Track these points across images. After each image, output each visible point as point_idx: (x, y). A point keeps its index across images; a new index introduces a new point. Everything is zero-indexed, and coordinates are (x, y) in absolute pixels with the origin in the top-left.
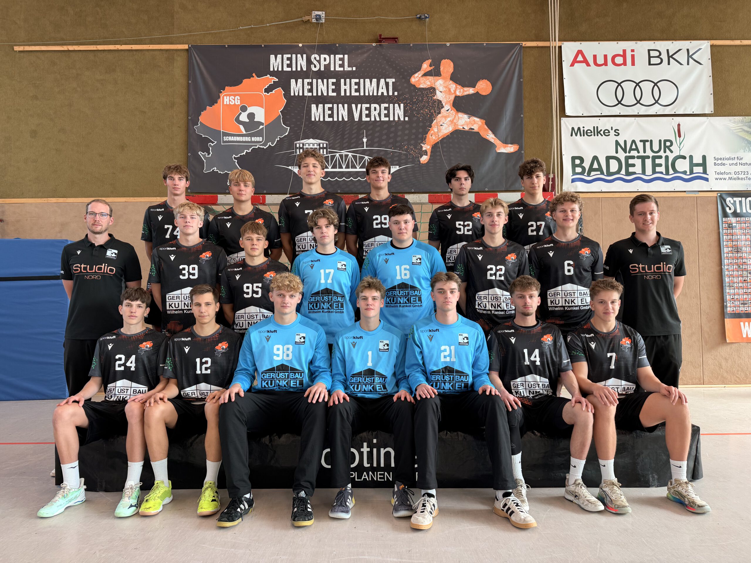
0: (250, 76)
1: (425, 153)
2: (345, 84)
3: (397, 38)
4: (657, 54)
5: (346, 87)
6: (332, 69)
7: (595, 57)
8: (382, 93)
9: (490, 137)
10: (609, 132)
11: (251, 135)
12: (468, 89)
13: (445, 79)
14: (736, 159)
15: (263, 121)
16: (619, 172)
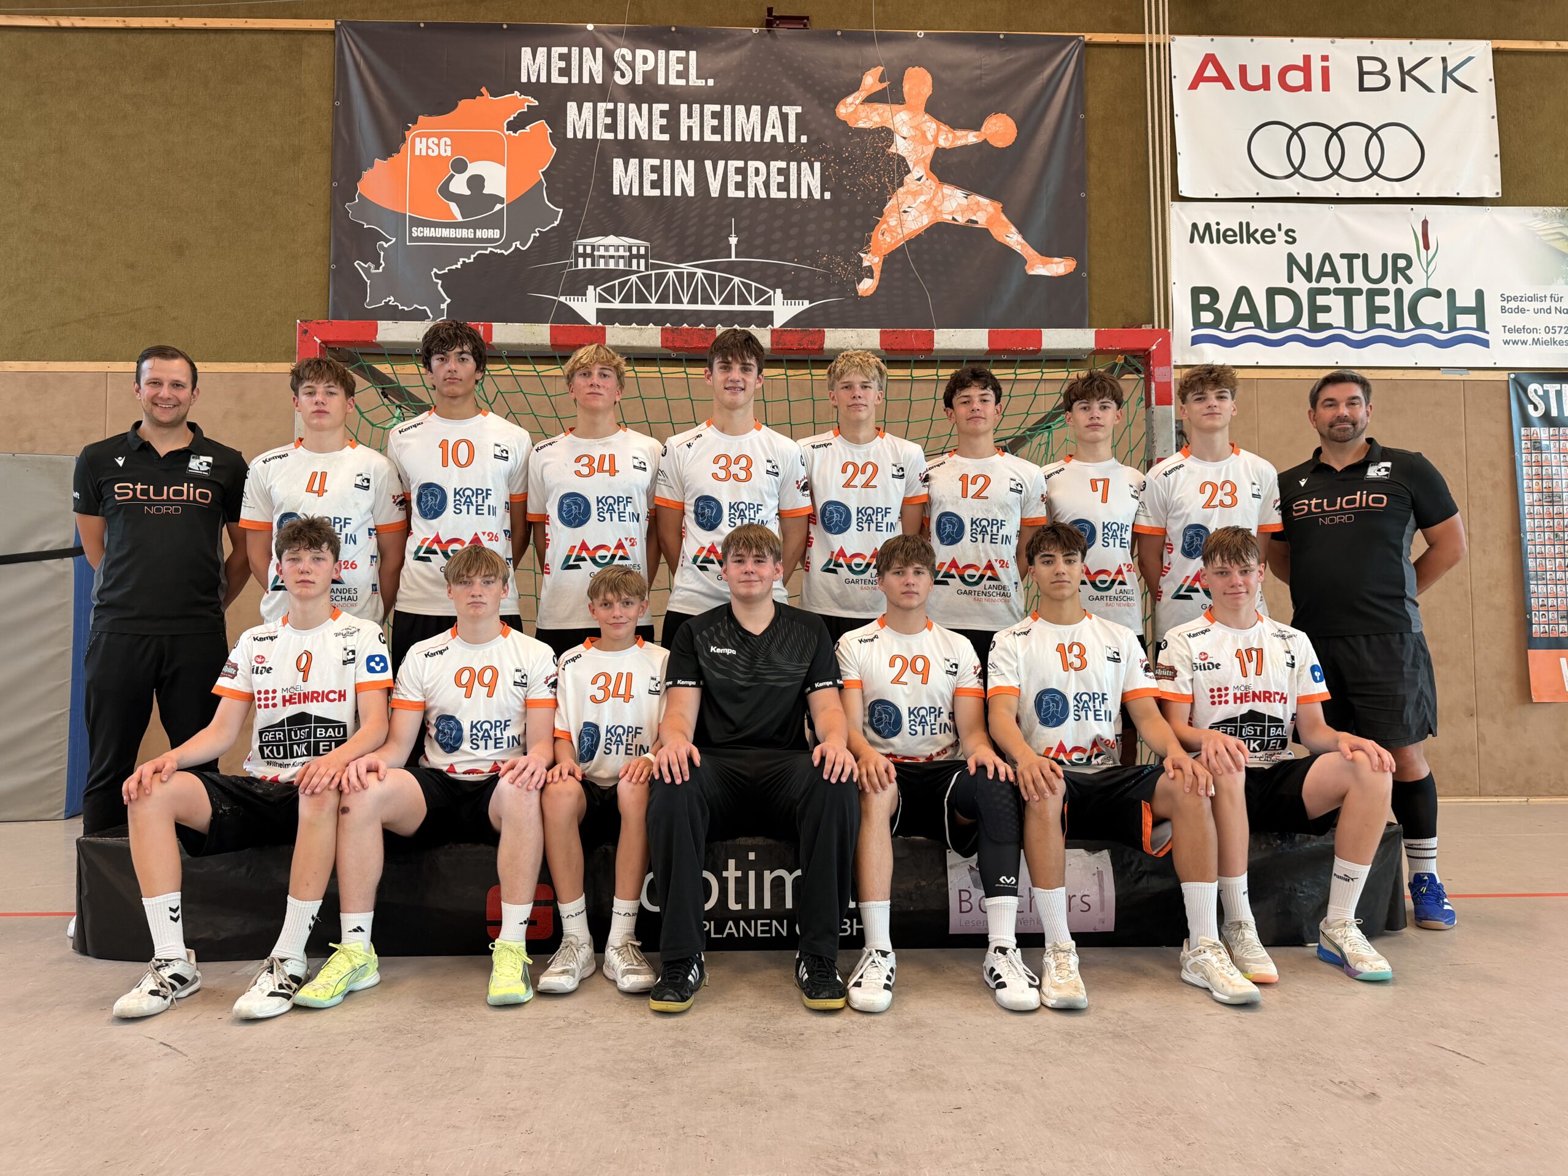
0: (474, 94)
1: (869, 272)
2: (690, 116)
3: (807, 18)
4: (1377, 66)
5: (691, 122)
6: (661, 81)
7: (1243, 69)
8: (774, 137)
9: (1014, 239)
10: (1274, 235)
11: (475, 226)
12: (964, 133)
13: (911, 109)
14: (1548, 299)
15: (502, 194)
16: (1294, 323)
